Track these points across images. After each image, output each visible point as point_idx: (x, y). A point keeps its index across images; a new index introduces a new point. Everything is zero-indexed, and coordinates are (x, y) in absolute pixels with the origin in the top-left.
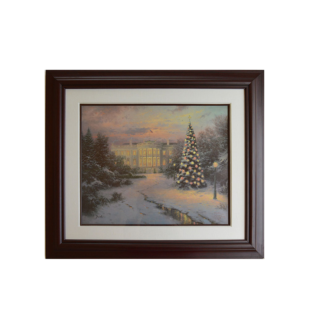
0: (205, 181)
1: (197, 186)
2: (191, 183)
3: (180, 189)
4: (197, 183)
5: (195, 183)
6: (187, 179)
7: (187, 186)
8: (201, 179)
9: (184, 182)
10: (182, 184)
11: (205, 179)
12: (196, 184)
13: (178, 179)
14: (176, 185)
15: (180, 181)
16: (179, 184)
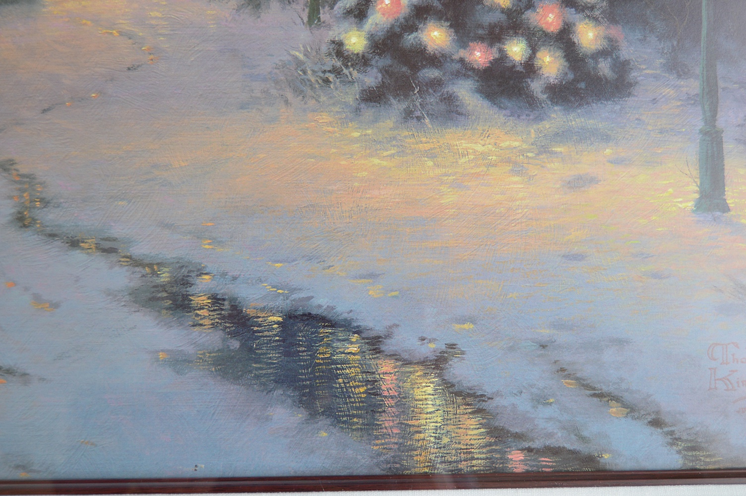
0: (616, 31)
1: (536, 87)
2: (479, 56)
3: (368, 112)
4: (534, 49)
5: (516, 50)
6: (440, 16)
7: (436, 84)
8: (571, 14)
9: (410, 39)
10: (385, 61)
11: (612, 18)
12: (530, 68)
13: (349, 12)
14: (336, 71)
15: (371, 37)
16: (362, 61)
